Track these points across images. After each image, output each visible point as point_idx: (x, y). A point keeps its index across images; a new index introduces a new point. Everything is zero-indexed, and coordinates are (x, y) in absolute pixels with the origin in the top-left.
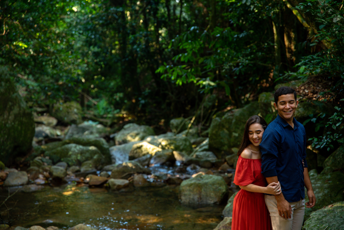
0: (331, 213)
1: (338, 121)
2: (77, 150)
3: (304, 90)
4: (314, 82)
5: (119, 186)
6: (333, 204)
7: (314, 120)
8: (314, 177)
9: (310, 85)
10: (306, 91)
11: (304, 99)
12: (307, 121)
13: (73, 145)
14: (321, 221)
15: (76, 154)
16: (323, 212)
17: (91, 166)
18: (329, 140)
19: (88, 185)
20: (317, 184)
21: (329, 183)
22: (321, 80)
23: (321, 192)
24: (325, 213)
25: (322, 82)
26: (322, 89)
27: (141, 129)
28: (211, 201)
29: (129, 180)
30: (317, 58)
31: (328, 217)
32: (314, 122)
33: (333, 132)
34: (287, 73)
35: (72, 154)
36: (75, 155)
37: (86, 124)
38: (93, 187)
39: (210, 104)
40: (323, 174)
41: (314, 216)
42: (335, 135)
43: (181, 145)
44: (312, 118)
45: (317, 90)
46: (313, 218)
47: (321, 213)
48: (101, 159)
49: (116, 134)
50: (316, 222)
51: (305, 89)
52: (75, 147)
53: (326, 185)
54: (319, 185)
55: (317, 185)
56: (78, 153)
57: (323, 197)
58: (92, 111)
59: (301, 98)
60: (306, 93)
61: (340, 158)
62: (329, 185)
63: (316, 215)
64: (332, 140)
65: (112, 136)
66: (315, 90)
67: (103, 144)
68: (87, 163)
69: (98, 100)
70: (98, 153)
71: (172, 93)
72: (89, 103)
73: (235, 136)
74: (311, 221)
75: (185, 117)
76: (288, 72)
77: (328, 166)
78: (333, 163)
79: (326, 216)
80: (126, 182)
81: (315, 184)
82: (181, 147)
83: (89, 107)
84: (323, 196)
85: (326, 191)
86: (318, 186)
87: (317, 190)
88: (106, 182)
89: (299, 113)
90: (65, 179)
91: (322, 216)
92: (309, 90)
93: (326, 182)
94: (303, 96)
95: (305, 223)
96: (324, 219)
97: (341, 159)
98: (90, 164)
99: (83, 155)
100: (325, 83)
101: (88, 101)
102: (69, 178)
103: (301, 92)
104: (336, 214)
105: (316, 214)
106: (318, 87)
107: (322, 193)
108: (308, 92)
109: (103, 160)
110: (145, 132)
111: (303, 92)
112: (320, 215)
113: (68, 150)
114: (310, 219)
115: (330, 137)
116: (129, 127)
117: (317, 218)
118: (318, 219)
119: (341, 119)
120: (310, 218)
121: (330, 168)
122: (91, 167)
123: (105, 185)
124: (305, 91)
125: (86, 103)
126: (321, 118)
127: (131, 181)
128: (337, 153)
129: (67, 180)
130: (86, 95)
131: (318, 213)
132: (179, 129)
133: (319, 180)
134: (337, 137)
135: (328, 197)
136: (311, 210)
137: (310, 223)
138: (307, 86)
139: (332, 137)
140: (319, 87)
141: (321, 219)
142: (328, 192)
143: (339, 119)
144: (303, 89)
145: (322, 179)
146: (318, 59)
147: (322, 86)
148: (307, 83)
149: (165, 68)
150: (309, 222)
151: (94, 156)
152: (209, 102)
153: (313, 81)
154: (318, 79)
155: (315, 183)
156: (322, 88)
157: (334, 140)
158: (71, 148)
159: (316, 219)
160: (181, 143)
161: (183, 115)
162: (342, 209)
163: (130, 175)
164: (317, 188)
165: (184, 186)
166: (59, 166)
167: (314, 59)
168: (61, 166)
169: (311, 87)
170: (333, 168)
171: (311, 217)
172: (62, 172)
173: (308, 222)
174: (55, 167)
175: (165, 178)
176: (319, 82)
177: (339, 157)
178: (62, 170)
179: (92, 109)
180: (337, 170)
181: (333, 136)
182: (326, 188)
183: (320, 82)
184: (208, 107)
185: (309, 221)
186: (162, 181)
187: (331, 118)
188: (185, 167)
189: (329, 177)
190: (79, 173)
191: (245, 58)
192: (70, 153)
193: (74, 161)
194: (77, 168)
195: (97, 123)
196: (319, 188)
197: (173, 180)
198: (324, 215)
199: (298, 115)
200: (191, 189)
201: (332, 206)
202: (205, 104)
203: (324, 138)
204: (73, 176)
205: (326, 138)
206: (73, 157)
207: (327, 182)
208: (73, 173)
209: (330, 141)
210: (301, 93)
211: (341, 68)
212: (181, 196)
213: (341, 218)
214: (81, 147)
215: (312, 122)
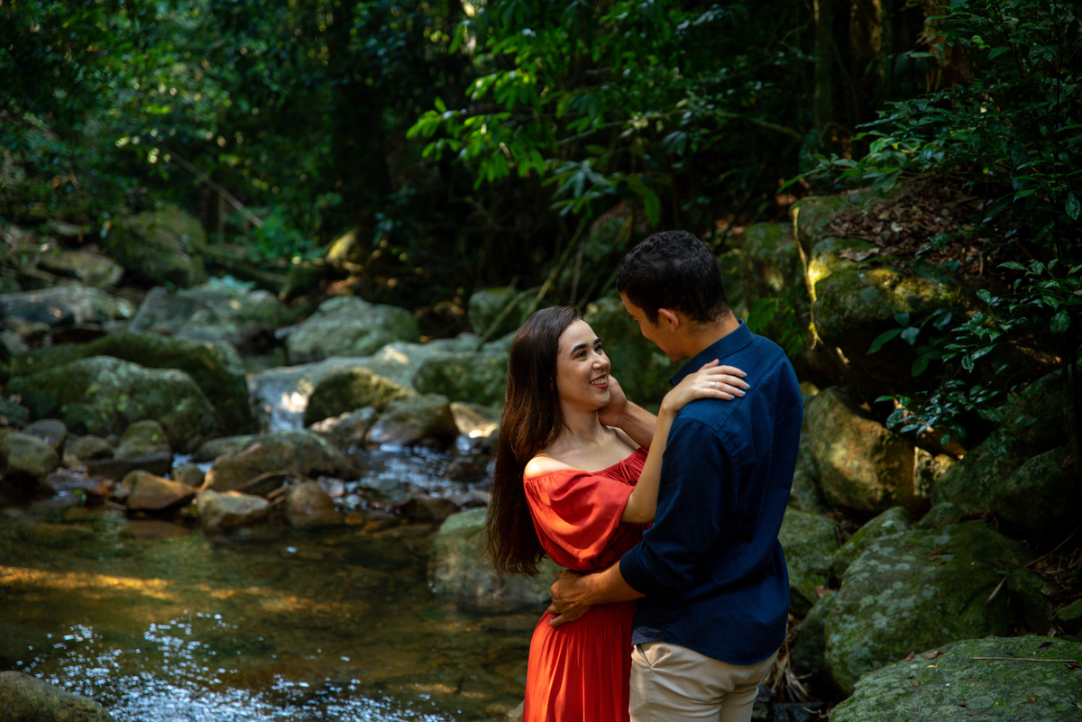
0: (929, 682)
1: (985, 341)
2: (120, 379)
3: (887, 223)
4: (927, 197)
5: (229, 518)
6: (943, 648)
7: (911, 333)
8: (895, 536)
9: (911, 206)
10: (896, 228)
11: (884, 254)
12: (889, 336)
13: (109, 361)
14: (889, 712)
15: (115, 393)
16: (902, 679)
17: (155, 438)
18: (950, 407)
19: (123, 507)
20: (899, 562)
21: (944, 563)
22: (952, 193)
23: (910, 595)
24: (908, 681)
25: (953, 198)
26: (952, 223)
27: (375, 316)
28: (539, 592)
29: (272, 500)
30: (931, 109)
31: (916, 701)
32: (912, 342)
33: (969, 381)
34: (827, 162)
35: (100, 392)
36: (110, 395)
37: (215, 285)
38: (141, 514)
39: (606, 249)
40: (926, 527)
41: (868, 693)
42: (973, 392)
43: (489, 381)
44: (906, 328)
45: (932, 228)
46: (862, 696)
47: (893, 680)
48: (201, 416)
49: (292, 329)
50: (872, 714)
51: (892, 219)
52: (114, 369)
53: (930, 570)
54: (907, 567)
55: (899, 567)
56: (120, 391)
57: (917, 611)
58: (241, 244)
59: (876, 250)
60: (893, 234)
61: (990, 472)
62: (940, 569)
63: (875, 685)
64: (961, 407)
65: (279, 333)
66: (925, 225)
67: (226, 362)
68: (142, 428)
69: (263, 211)
70: (193, 393)
71: (487, 205)
72: (233, 220)
73: (659, 366)
74: (853, 710)
75: (521, 287)
76: (829, 158)
77: (947, 498)
78: (964, 489)
79: (908, 694)
80: (261, 504)
81: (893, 563)
82: (489, 390)
83: (232, 232)
84: (917, 607)
85: (928, 593)
86: (901, 572)
87: (898, 585)
88: (188, 499)
89: (862, 307)
90: (49, 481)
91: (895, 692)
92: (904, 224)
93: (933, 558)
94: (881, 244)
95: (834, 714)
96: (900, 708)
97: (995, 478)
98: (153, 431)
99: (138, 396)
100: (963, 204)
101: (231, 210)
102: (63, 479)
103: (878, 229)
104: (946, 690)
105: (877, 681)
106: (939, 215)
107: (914, 597)
108: (901, 232)
109: (209, 420)
110: (387, 327)
111: (882, 230)
112: (889, 687)
113: (87, 377)
114: (852, 701)
115: (955, 399)
116: (337, 309)
117: (877, 700)
118: (881, 704)
119: (994, 336)
120: (851, 698)
121: (951, 508)
122: (154, 443)
123: (184, 511)
124: (890, 229)
125: (224, 218)
126: (936, 329)
127: (278, 500)
128: (984, 455)
129: (56, 486)
130: (224, 194)
131: (881, 681)
132: (494, 327)
133: (909, 547)
134: (980, 400)
135: (934, 612)
136: (870, 656)
137: (851, 715)
138: (902, 210)
139: (962, 399)
140: (942, 216)
141: (891, 706)
142: (936, 596)
143: (986, 337)
144: (884, 220)
145: (921, 545)
146: (935, 114)
147: (954, 214)
148: (900, 201)
149: (438, 119)
150: (846, 713)
151: (178, 403)
152: (604, 242)
153: (923, 194)
154: (943, 187)
155: (895, 558)
156: (951, 219)
157: (969, 408)
158: (99, 370)
159: (872, 701)
160: (488, 376)
161: (515, 279)
162: (970, 670)
163: (278, 481)
164: (898, 579)
165: (448, 535)
166: (34, 433)
167: (919, 115)
168: (42, 434)
169: (914, 214)
170: (965, 508)
171: (857, 694)
172: (42, 457)
173: (842, 711)
174: (19, 436)
175: (398, 498)
176: (943, 199)
177: (987, 470)
178: (39, 450)
179: (244, 239)
180: (975, 517)
181: (967, 395)
182: (929, 581)
183: (948, 201)
184: (597, 258)
185: (847, 709)
186: (388, 508)
187: (962, 329)
188: (482, 459)
189: (945, 539)
190: (105, 461)
191: (706, 97)
192: (94, 388)
193: (104, 416)
194: (102, 444)
195: (250, 285)
196: (904, 577)
197: (423, 506)
198: (901, 691)
199: (856, 311)
200: (474, 547)
201: (940, 654)
202: (587, 247)
203: (934, 400)
204: (82, 472)
205: (942, 402)
206: (103, 403)
207: (935, 560)
208: (82, 459)
209: (953, 412)
210: (875, 235)
211: (1013, 152)
212: (434, 569)
213: (962, 709)
214: (134, 368)
215: (904, 342)
